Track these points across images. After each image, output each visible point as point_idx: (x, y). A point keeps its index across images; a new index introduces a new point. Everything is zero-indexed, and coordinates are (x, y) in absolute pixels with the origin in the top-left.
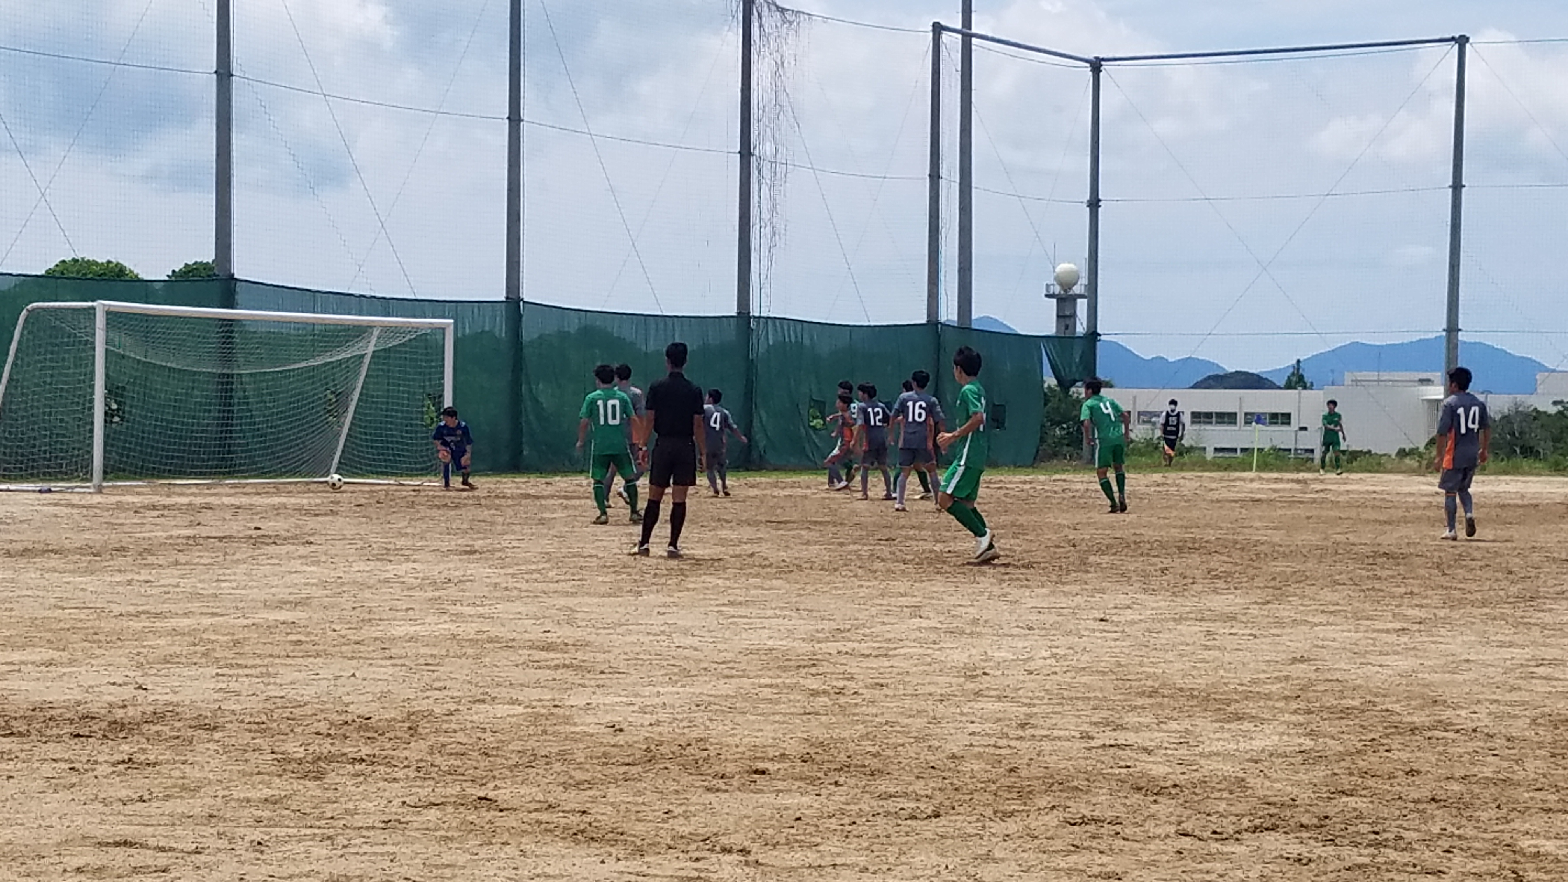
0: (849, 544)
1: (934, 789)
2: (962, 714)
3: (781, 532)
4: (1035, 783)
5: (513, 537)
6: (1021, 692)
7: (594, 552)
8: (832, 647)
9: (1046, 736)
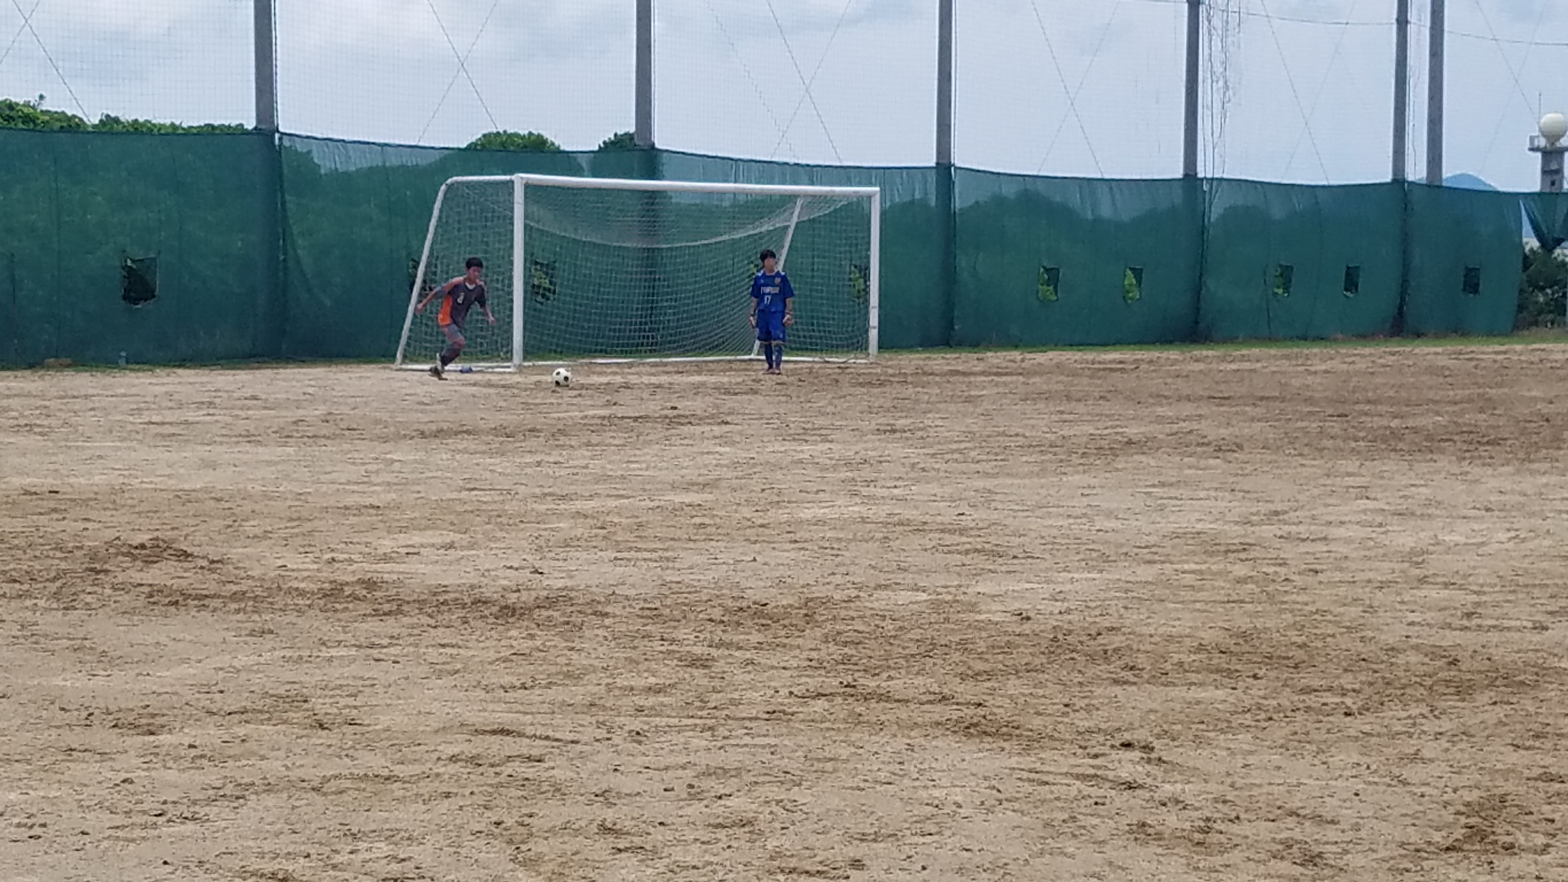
0: (1297, 420)
1: (1362, 683)
2: (1402, 602)
3: (1222, 409)
4: (1476, 677)
5: (937, 416)
6: (1471, 579)
7: (1020, 431)
8: (1268, 531)
9: (1495, 627)
